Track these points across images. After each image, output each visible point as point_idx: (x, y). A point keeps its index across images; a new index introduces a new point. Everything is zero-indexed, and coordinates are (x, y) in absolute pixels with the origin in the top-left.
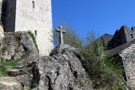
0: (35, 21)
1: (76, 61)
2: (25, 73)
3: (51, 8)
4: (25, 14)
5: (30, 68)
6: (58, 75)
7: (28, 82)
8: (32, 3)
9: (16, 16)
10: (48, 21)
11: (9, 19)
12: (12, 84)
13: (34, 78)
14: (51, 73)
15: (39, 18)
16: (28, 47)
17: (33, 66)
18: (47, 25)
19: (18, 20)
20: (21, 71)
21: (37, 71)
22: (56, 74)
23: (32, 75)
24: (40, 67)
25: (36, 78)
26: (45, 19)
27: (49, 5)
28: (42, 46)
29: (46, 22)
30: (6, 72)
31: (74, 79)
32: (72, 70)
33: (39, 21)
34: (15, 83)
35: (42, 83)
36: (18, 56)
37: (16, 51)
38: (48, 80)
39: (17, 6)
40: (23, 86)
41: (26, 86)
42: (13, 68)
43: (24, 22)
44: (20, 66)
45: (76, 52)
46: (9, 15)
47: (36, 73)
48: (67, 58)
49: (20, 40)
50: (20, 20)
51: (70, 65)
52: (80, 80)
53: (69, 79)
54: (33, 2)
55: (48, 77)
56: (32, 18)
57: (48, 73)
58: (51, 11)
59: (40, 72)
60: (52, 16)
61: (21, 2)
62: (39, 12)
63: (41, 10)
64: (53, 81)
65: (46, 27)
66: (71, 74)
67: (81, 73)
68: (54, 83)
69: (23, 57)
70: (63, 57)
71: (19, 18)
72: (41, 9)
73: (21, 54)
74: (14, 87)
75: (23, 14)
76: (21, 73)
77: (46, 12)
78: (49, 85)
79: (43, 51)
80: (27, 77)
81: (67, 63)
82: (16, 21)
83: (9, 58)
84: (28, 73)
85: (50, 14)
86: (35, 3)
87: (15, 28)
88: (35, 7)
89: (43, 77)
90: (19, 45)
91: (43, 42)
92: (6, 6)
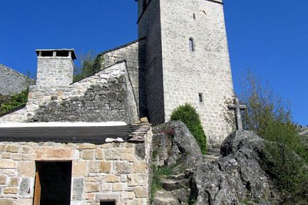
0: (197, 76)
1: (251, 166)
2: (182, 187)
3: (226, 42)
4: (178, 67)
5: (187, 180)
6: (219, 189)
7: (186, 198)
8: (188, 42)
9: (164, 73)
10: (223, 71)
11: (152, 77)
12: (168, 200)
13: (192, 193)
14: (211, 187)
15: (204, 68)
16: (184, 146)
17: (190, 177)
18: (220, 79)
19: (168, 79)
20: (177, 183)
21: (195, 184)
22: (218, 188)
23: (189, 189)
24: (198, 180)
25: (194, 193)
26: (216, 67)
27: (223, 38)
28: (215, 121)
29: (219, 74)
30: (161, 184)
31: (247, 192)
32: (243, 180)
33: (205, 74)
34: (172, 199)
35: (200, 199)
36: (173, 161)
37: (170, 154)
38: (207, 196)
39: (164, 55)
40: (180, 202)
41: (184, 202)
42: (167, 178)
43: (178, 81)
44: (177, 176)
45: (259, 147)
46: (152, 69)
47: (193, 187)
48: (236, 164)
49: (173, 137)
50: (171, 78)
51: (240, 172)
52: (255, 193)
53: (237, 193)
54: (191, 39)
55: (207, 192)
56: (191, 71)
57: (207, 187)
58: (227, 50)
59: (198, 186)
60: (229, 59)
61: (170, 46)
62: (204, 56)
63: (208, 52)
64: (213, 197)
65: (219, 84)
66: (241, 187)
67: (257, 183)
68: (214, 200)
69: (179, 161)
70: (230, 163)
71: (168, 76)
72: (206, 50)
73: (176, 158)
74: (170, 203)
75: (176, 66)
76: (177, 186)
77: (217, 54)
78: (209, 201)
79: (217, 130)
80: (184, 192)
81: (235, 171)
82: (164, 82)
83: (162, 164)
84: (185, 187)
85: (224, 55)
86: (195, 40)
87: (165, 94)
88: (195, 48)
89: (201, 192)
90: (172, 145)
91: (216, 113)
92: (146, 53)
